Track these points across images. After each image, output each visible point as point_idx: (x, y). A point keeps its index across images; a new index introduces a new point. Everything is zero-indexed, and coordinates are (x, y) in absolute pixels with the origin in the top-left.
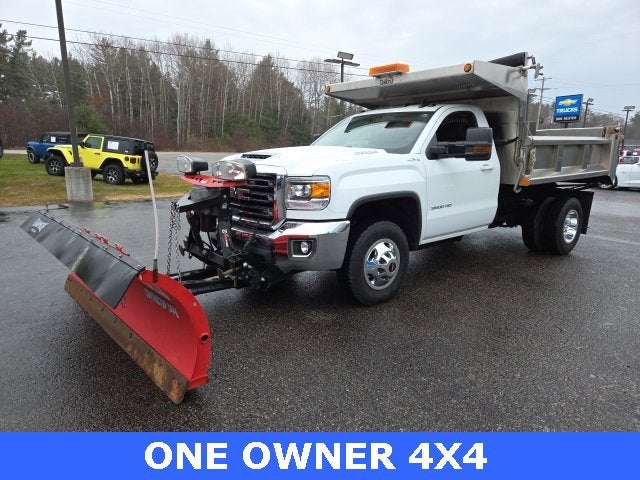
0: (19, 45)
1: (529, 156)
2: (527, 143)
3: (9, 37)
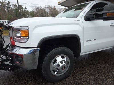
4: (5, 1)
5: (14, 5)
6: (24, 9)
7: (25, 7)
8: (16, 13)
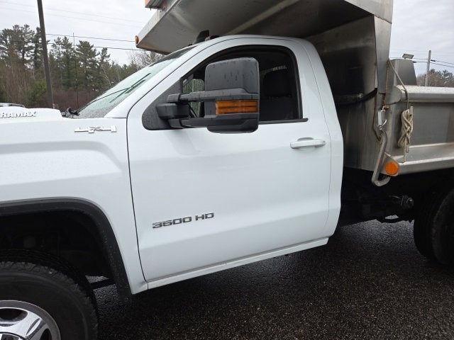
0: (103, 58)
1: (399, 123)
2: (395, 98)
3: (97, 52)
4: (27, 26)
5: (58, 42)
6: (98, 58)
7: (105, 50)
8: (69, 73)
